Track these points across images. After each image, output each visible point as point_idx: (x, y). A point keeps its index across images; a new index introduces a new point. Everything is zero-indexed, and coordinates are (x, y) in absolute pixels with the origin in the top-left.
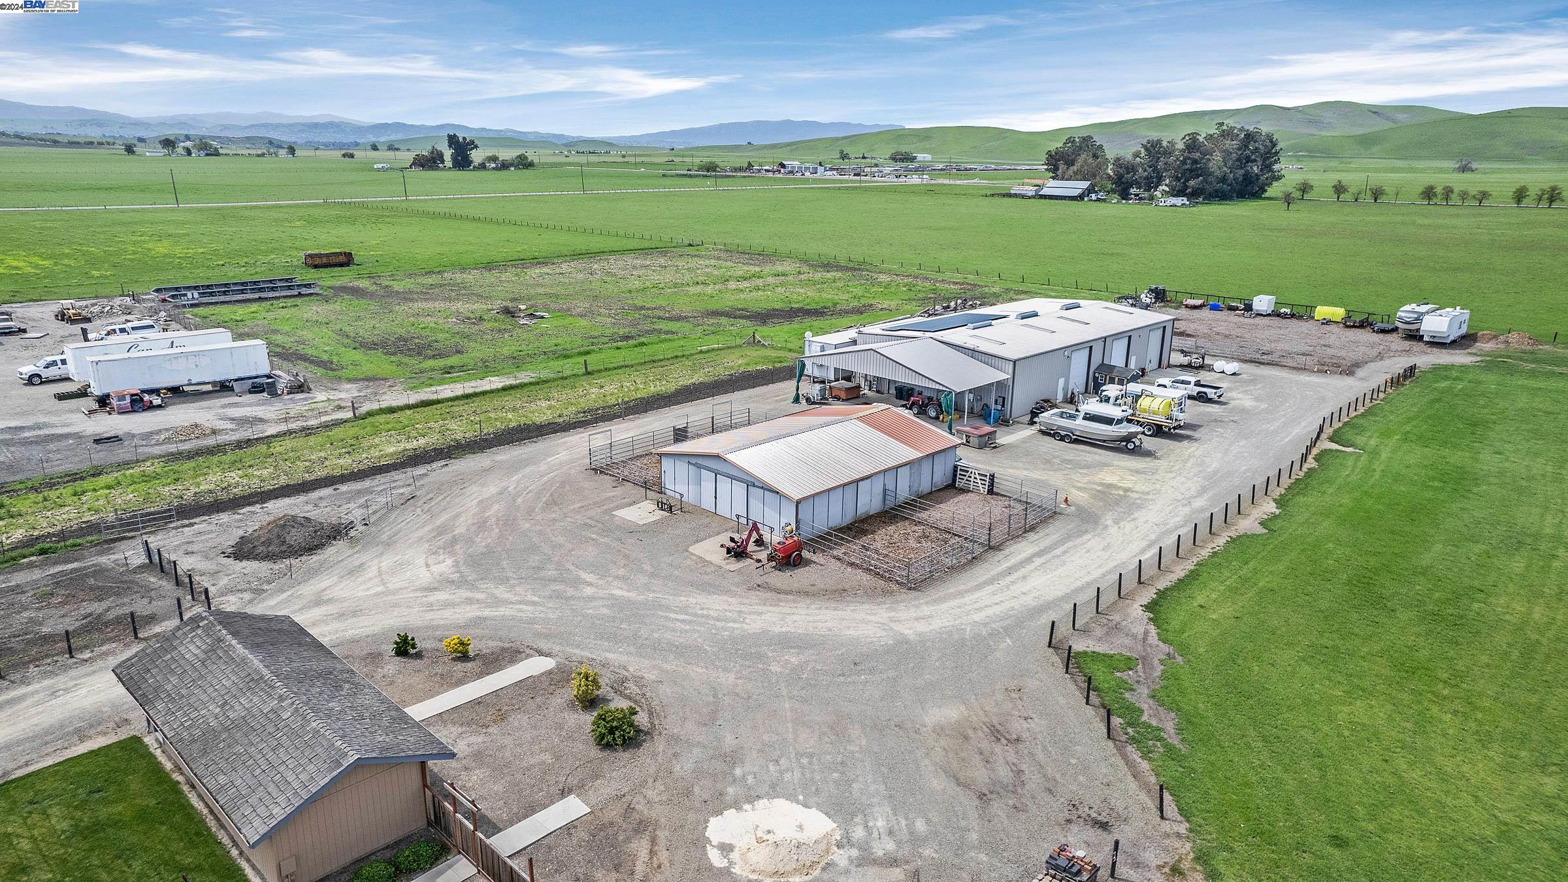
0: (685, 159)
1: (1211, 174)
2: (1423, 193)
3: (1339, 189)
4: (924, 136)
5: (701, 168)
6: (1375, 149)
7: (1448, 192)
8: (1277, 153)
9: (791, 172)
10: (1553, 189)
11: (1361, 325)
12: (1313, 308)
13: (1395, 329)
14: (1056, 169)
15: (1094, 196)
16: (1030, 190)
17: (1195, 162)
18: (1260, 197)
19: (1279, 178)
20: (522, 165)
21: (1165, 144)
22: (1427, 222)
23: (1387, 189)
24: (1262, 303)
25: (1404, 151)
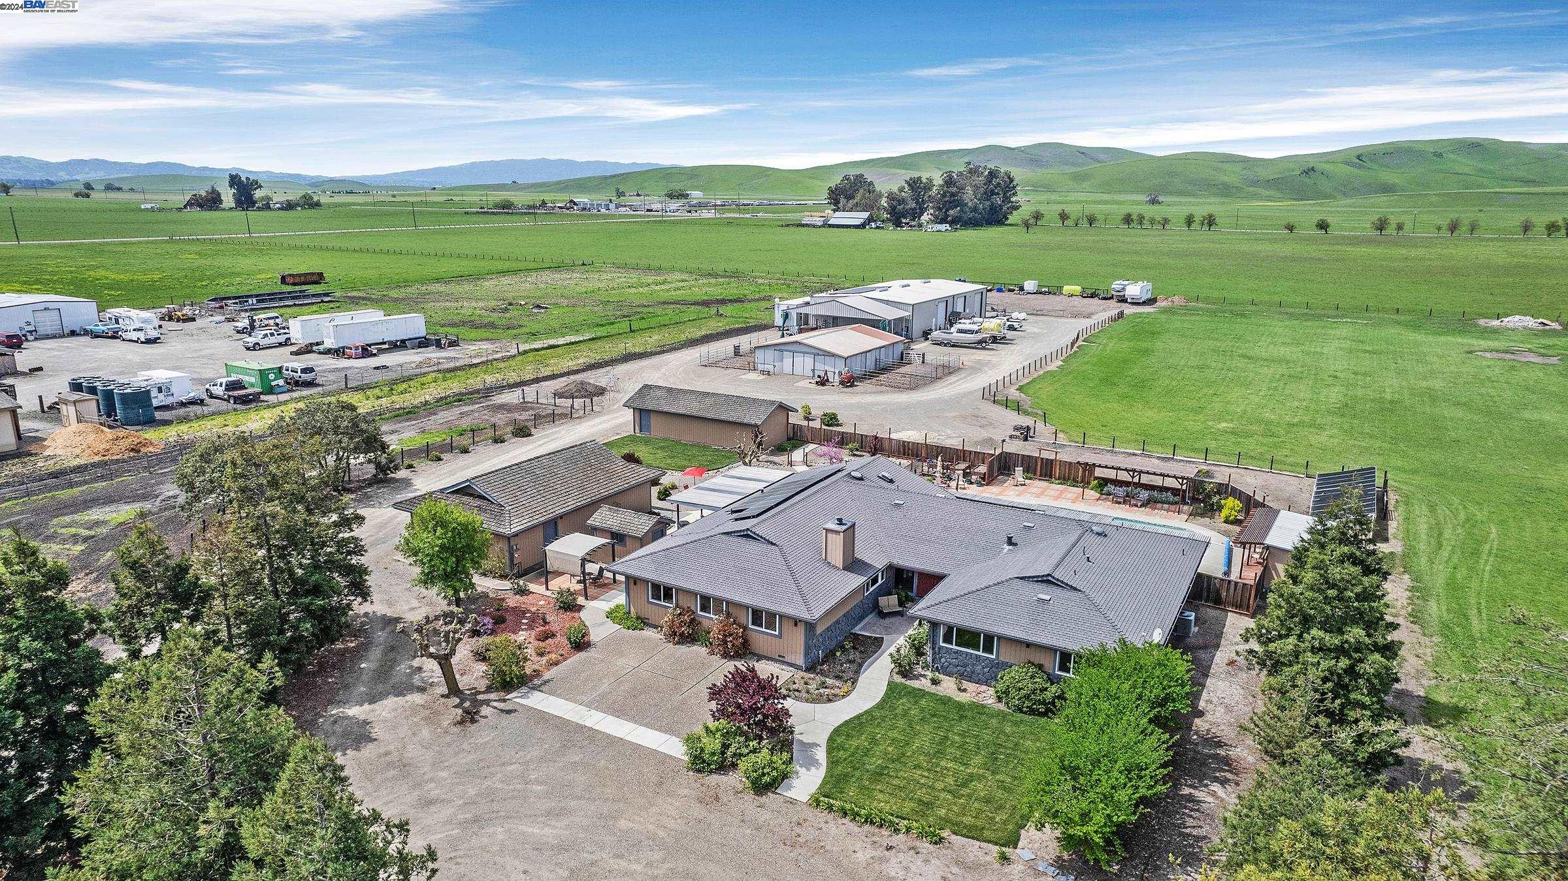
0: (464, 198)
1: (966, 204)
2: (1124, 219)
3: (1064, 216)
4: (693, 173)
5: (496, 206)
6: (1085, 184)
7: (1141, 218)
8: (1014, 187)
9: (584, 209)
10: (1210, 216)
11: (1093, 296)
12: (1061, 287)
13: (1112, 298)
14: (836, 203)
15: (873, 225)
16: (818, 221)
17: (953, 195)
18: (1003, 224)
19: (1017, 208)
20: (308, 204)
21: (924, 180)
22: (1128, 239)
23: (1098, 217)
24: (1029, 285)
25: (1108, 186)
